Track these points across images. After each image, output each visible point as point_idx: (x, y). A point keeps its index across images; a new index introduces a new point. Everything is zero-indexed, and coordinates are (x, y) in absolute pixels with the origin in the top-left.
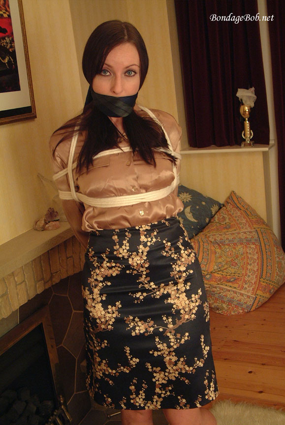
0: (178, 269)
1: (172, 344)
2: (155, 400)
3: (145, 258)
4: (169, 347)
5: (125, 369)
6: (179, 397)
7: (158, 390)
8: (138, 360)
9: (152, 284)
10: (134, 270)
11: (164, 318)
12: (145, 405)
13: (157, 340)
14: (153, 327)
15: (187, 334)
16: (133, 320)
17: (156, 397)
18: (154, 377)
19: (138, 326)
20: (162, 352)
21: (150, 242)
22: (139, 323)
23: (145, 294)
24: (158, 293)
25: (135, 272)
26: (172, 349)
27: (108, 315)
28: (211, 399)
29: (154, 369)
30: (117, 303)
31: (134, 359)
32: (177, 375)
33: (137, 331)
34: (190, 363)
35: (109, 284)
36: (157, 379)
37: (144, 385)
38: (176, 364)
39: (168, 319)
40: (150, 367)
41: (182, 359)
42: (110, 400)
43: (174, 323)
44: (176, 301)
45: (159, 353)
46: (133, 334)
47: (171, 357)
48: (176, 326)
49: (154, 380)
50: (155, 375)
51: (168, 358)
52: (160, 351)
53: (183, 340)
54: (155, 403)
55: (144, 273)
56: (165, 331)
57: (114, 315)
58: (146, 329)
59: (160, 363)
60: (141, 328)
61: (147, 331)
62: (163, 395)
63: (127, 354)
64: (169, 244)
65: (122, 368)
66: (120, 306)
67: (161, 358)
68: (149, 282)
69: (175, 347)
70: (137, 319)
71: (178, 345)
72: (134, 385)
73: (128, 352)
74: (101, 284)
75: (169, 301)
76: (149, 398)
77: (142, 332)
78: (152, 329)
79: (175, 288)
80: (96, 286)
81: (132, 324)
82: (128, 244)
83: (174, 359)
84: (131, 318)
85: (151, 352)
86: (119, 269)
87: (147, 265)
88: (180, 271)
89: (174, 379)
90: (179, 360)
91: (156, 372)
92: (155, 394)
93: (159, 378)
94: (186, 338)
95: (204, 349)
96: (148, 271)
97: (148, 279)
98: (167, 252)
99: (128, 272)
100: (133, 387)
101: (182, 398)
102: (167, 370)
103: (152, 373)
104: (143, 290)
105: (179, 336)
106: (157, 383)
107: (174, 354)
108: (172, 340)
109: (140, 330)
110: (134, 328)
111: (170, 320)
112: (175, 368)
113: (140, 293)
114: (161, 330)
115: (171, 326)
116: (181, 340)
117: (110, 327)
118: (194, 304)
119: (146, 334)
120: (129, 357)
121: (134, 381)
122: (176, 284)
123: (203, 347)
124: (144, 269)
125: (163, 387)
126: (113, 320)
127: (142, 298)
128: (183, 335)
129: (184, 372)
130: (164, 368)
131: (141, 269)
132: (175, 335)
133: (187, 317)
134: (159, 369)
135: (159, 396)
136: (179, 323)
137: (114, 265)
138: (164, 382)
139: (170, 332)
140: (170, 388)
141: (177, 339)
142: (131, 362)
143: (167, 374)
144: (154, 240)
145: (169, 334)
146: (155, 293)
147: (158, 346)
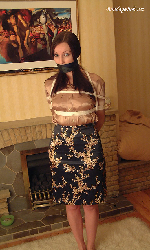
0: (88, 147)
1: (82, 177)
2: (73, 201)
3: (73, 140)
4: (80, 178)
5: (61, 186)
6: (83, 200)
7: (74, 197)
8: (67, 183)
9: (75, 151)
10: (67, 144)
11: (80, 167)
12: (68, 202)
13: (76, 175)
14: (75, 170)
15: (89, 174)
16: (67, 165)
17: (73, 200)
18: (73, 191)
19: (68, 168)
20: (77, 180)
21: (76, 133)
22: (69, 167)
23: (72, 156)
24: (78, 156)
25: (68, 145)
26: (82, 180)
27: (56, 162)
28: (98, 203)
29: (74, 187)
30: (60, 157)
31: (65, 182)
32: (83, 191)
33: (68, 170)
34: (89, 186)
35: (58, 148)
36: (74, 192)
37: (68, 194)
38: (83, 186)
39: (81, 167)
40: (72, 186)
41: (85, 184)
42: (54, 198)
43: (84, 169)
44: (86, 160)
45: (76, 181)
46: (66, 171)
47: (81, 183)
48: (84, 171)
49: (73, 192)
50: (73, 190)
51: (79, 183)
52: (76, 180)
53: (86, 176)
54: (72, 202)
55: (72, 146)
56: (79, 172)
57: (59, 162)
58: (72, 170)
59: (76, 185)
60: (69, 169)
61: (72, 171)
62: (76, 199)
63: (63, 180)
64: (85, 135)
65: (60, 185)
66: (62, 159)
67: (77, 183)
68: (74, 150)
69: (83, 179)
70: (68, 165)
71: (84, 178)
72: (65, 194)
73: (63, 178)
74: (54, 148)
75: (83, 160)
76: (70, 200)
77: (70, 171)
78: (74, 170)
79: (86, 155)
80: (53, 149)
81: (66, 167)
82: (66, 133)
83: (82, 184)
84: (66, 164)
85: (73, 180)
86: (62, 143)
87: (73, 143)
88: (88, 148)
89: (82, 192)
90: (84, 184)
91: (74, 189)
92: (73, 198)
93: (75, 191)
94: (88, 176)
95: (97, 182)
96: (74, 146)
97: (74, 149)
98: (84, 139)
99: (65, 144)
100: (64, 195)
101: (85, 201)
102: (79, 188)
103: (72, 189)
104: (72, 153)
105: (85, 175)
106: (74, 193)
107: (82, 181)
108: (82, 176)
109: (69, 170)
110: (66, 169)
111: (82, 168)
112: (82, 187)
113: (70, 155)
114: (78, 171)
115: (82, 170)
116: (85, 176)
117: (57, 167)
118: (94, 163)
119: (71, 172)
120: (63, 181)
121: (65, 192)
122: (86, 153)
123: (97, 181)
124: (72, 144)
125: (77, 195)
126: (58, 164)
127: (71, 157)
128: (87, 175)
129: (86, 189)
130: (77, 188)
131: (71, 144)
132: (83, 174)
133: (90, 168)
134: (75, 187)
135: (75, 199)
136: (86, 169)
137: (60, 140)
138: (77, 193)
139: (82, 173)
140: (80, 196)
141: (84, 176)
142: (64, 183)
143: (78, 190)
144: (78, 133)
145: (81, 173)
146: (77, 156)
147: (76, 178)
